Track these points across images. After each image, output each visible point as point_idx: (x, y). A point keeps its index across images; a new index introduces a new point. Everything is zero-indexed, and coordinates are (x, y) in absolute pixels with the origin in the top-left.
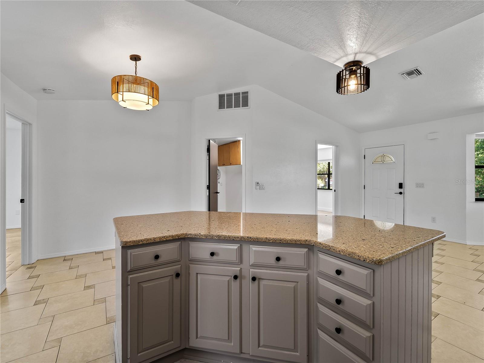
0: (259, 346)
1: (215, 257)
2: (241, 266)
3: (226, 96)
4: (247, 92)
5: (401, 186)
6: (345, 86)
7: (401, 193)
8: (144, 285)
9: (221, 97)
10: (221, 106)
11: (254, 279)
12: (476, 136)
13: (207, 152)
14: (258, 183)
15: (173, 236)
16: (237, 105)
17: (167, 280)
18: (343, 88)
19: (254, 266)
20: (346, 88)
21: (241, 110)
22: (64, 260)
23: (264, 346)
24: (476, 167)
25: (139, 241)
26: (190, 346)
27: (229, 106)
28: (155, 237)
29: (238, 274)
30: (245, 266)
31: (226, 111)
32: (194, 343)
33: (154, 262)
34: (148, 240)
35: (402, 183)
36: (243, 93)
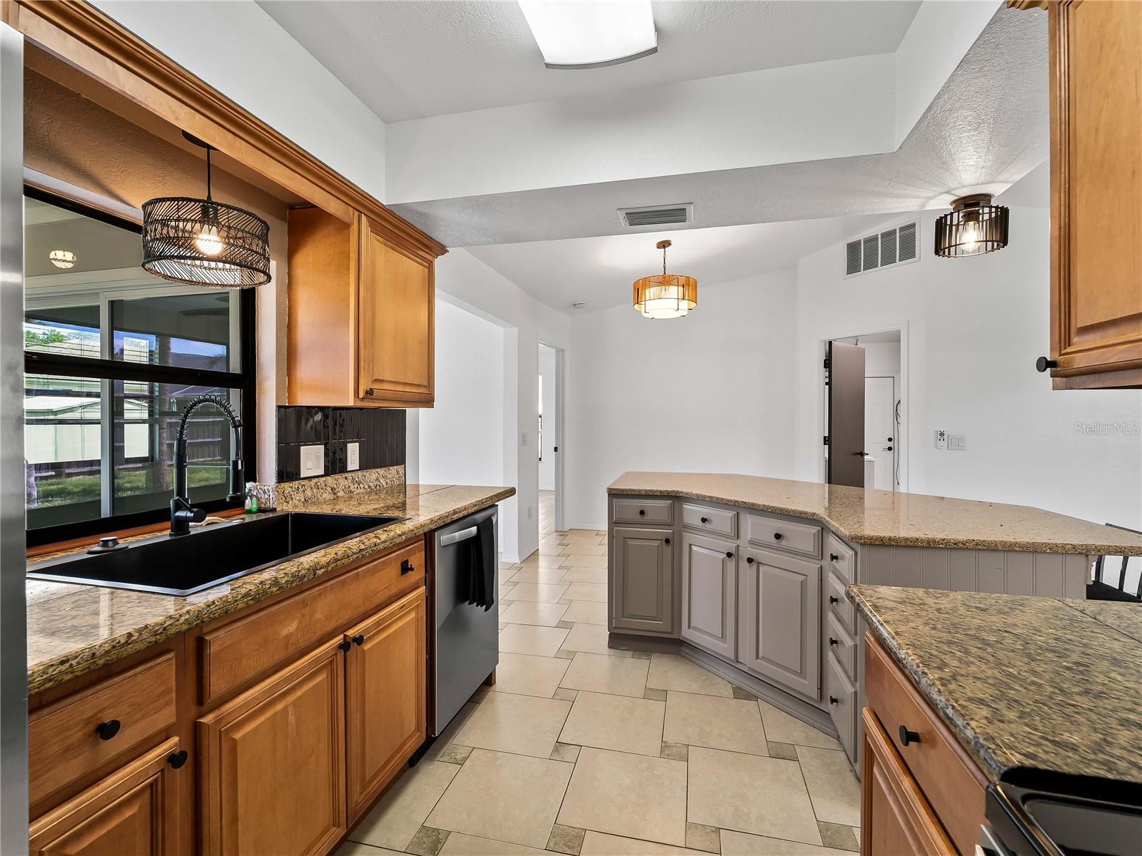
0: (757, 657)
1: (707, 525)
2: (738, 542)
3: (862, 243)
4: (913, 225)
6: (950, 246)
8: (630, 542)
9: (853, 248)
10: (853, 267)
11: (750, 560)
13: (825, 367)
14: (942, 434)
15: (661, 491)
16: (889, 259)
17: (656, 544)
18: (947, 250)
19: (753, 543)
20: (953, 249)
21: (899, 269)
22: (597, 535)
23: (763, 658)
25: (623, 490)
26: (683, 637)
27: (870, 264)
28: (641, 489)
29: (733, 551)
30: (743, 542)
31: (866, 277)
32: (686, 633)
33: (638, 518)
34: (632, 490)
36: (902, 229)
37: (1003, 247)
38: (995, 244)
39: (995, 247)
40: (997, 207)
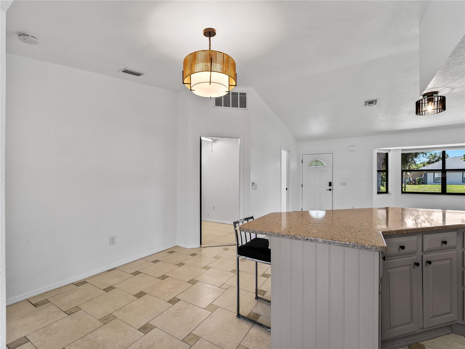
4: (245, 94)
5: (330, 184)
6: (422, 111)
7: (330, 190)
10: (218, 103)
12: (378, 150)
14: (254, 183)
16: (235, 105)
24: (378, 171)
27: (227, 105)
31: (224, 109)
35: (331, 182)
37: (444, 111)
38: (441, 110)
39: (441, 111)
40: (441, 96)
